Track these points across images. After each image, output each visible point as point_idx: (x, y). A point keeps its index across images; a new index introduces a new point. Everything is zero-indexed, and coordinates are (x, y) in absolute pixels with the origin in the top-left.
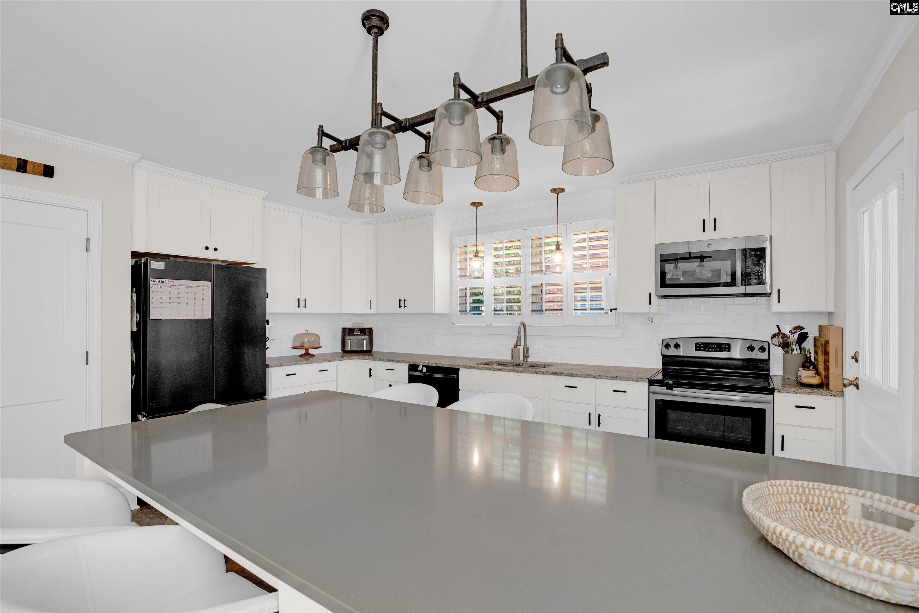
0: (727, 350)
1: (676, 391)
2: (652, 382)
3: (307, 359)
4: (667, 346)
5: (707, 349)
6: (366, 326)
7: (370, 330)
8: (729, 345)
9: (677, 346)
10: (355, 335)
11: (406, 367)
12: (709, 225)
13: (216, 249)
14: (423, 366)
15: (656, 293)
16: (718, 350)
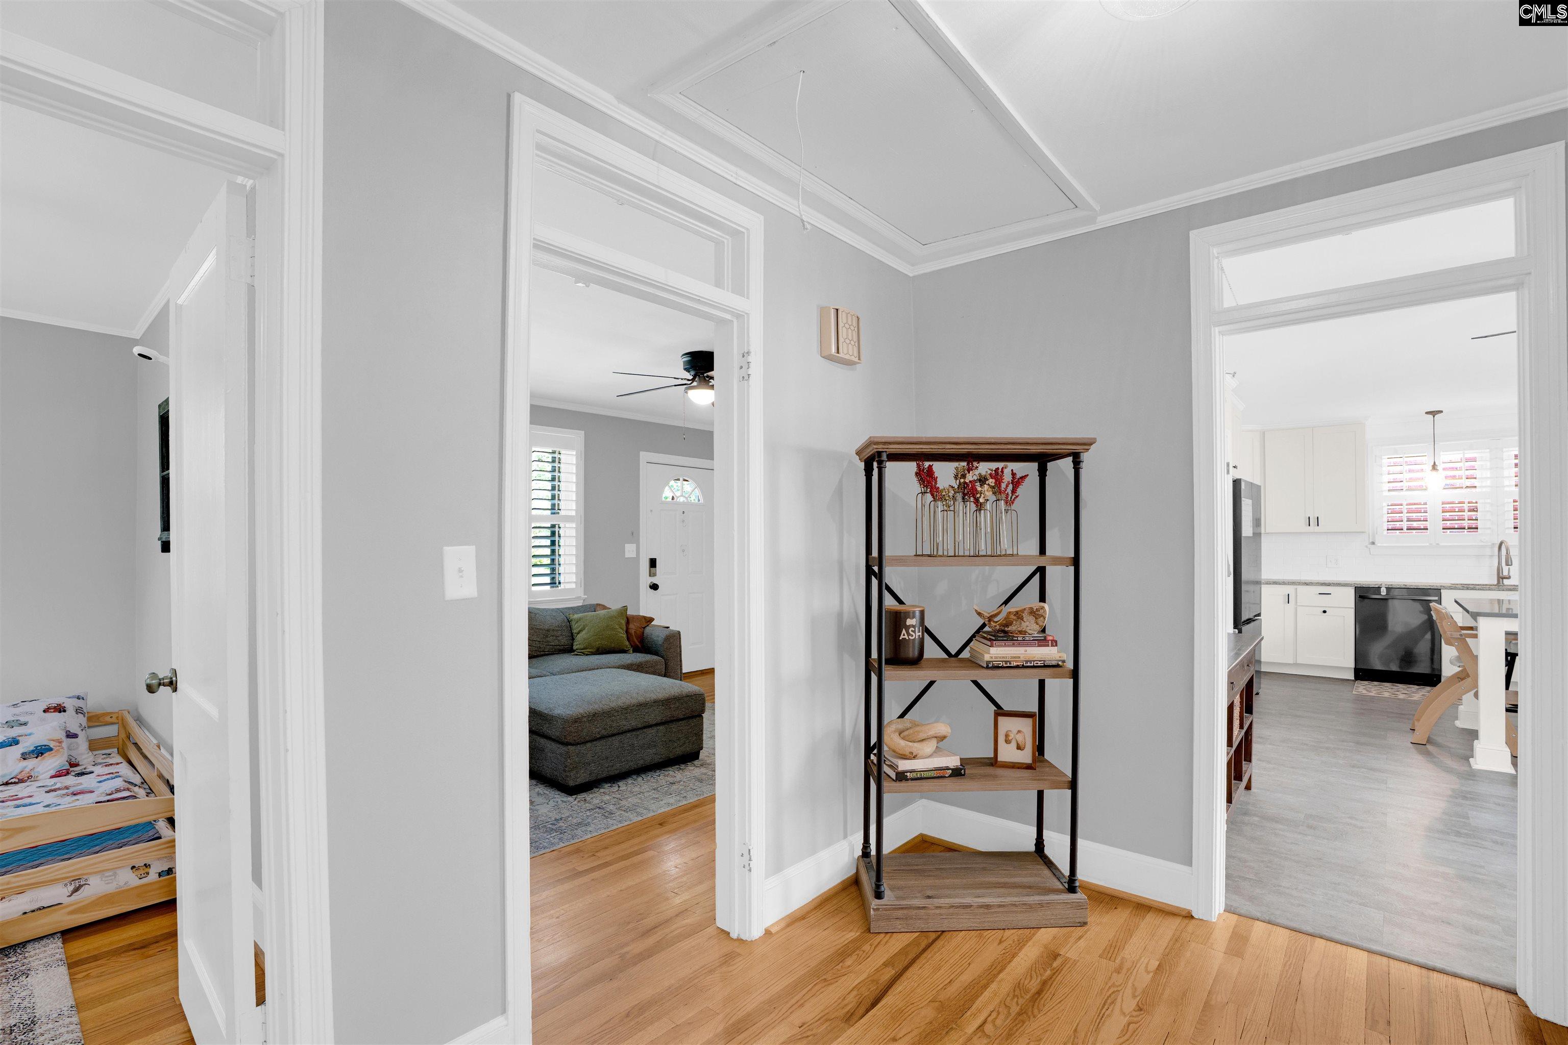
11: (1351, 591)
14: (1386, 588)
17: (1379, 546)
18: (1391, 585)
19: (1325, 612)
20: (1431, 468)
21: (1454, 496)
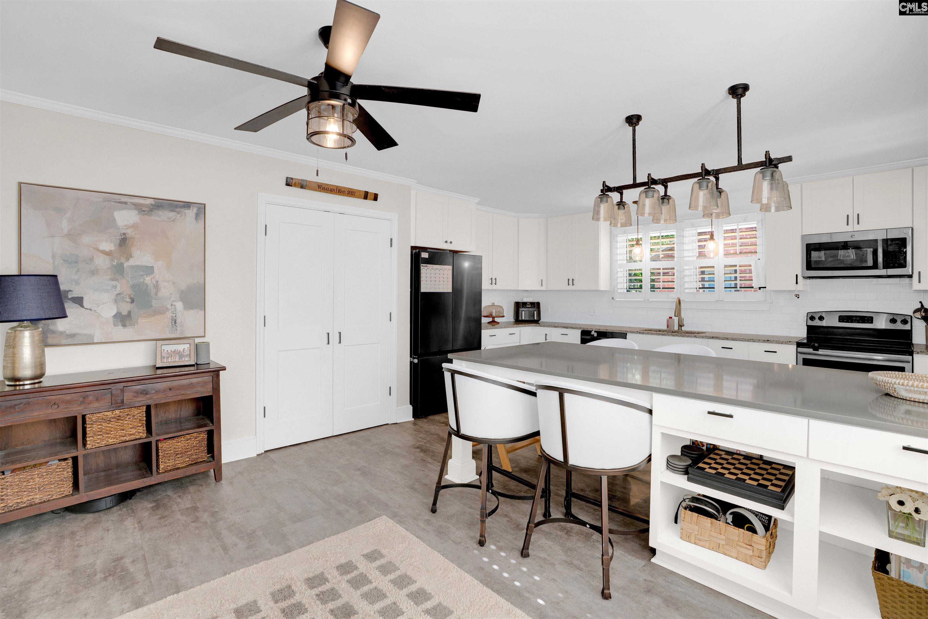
0: (870, 321)
1: (821, 352)
2: (799, 345)
3: (493, 325)
4: (812, 318)
5: (850, 321)
6: (535, 300)
7: (538, 304)
8: (872, 318)
9: (821, 318)
10: (527, 307)
11: (579, 332)
12: (853, 220)
13: (451, 242)
14: (595, 332)
15: (802, 275)
16: (861, 322)
17: (616, 301)
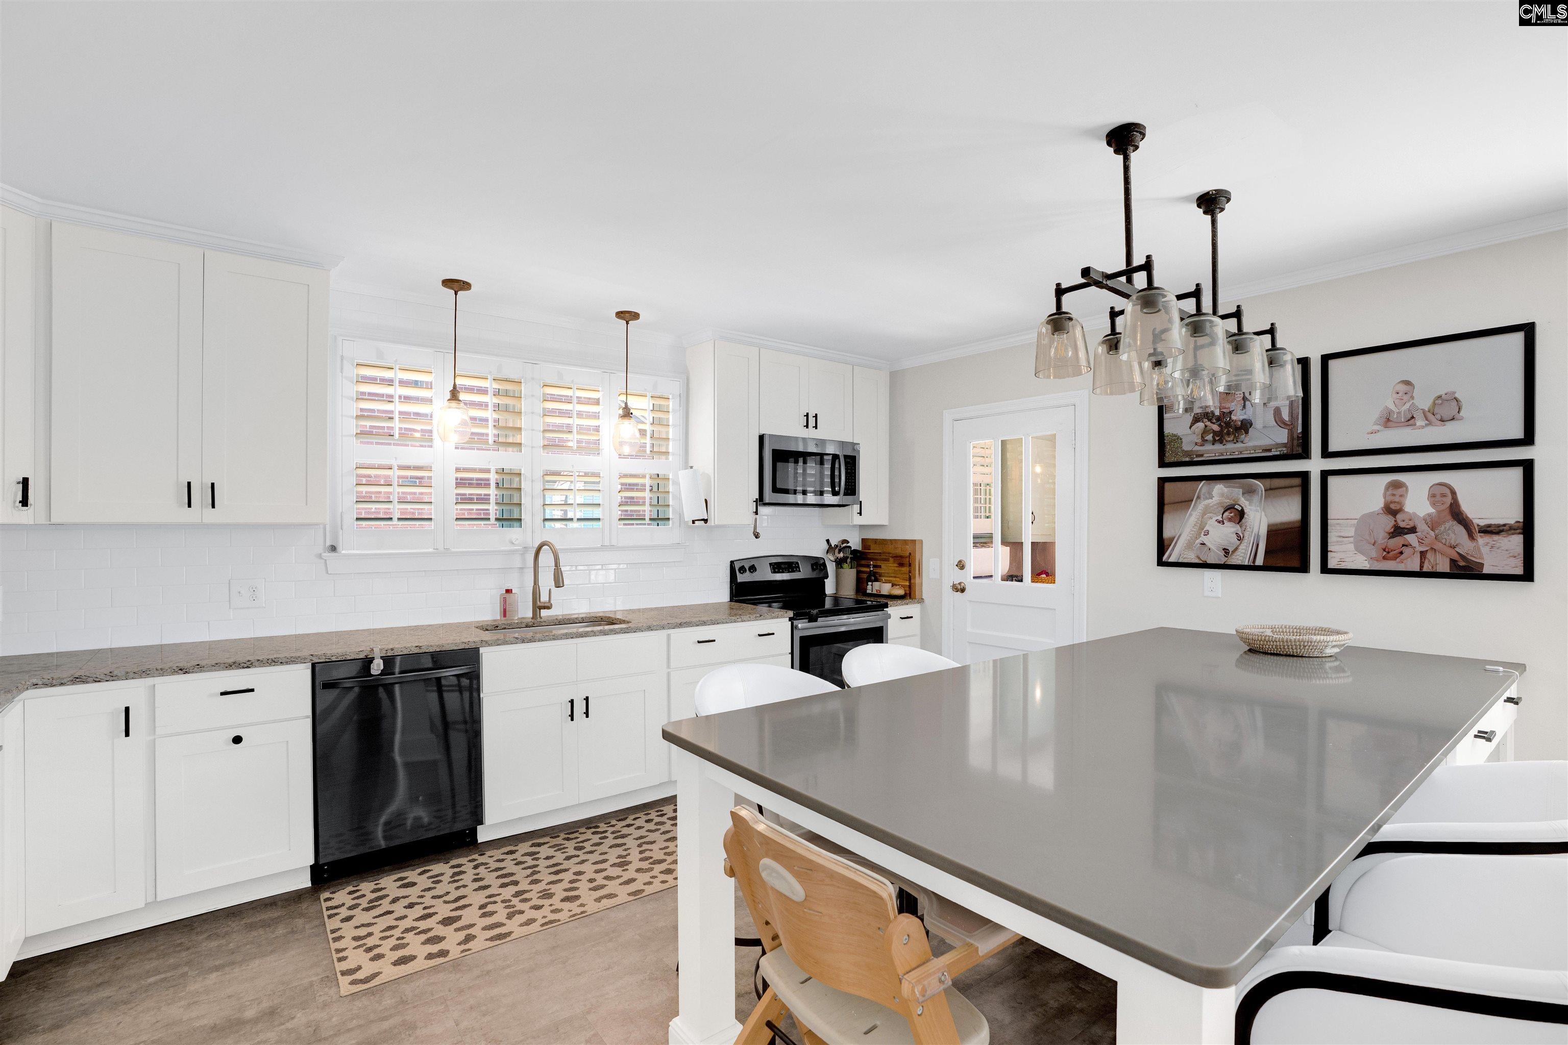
0: (797, 569)
1: (820, 622)
4: (740, 569)
5: (781, 570)
8: (797, 564)
9: (753, 569)
11: (307, 669)
12: (811, 421)
14: (382, 659)
16: (790, 570)
17: (345, 555)
18: (392, 649)
19: (237, 740)
20: (448, 396)
21: (475, 459)
